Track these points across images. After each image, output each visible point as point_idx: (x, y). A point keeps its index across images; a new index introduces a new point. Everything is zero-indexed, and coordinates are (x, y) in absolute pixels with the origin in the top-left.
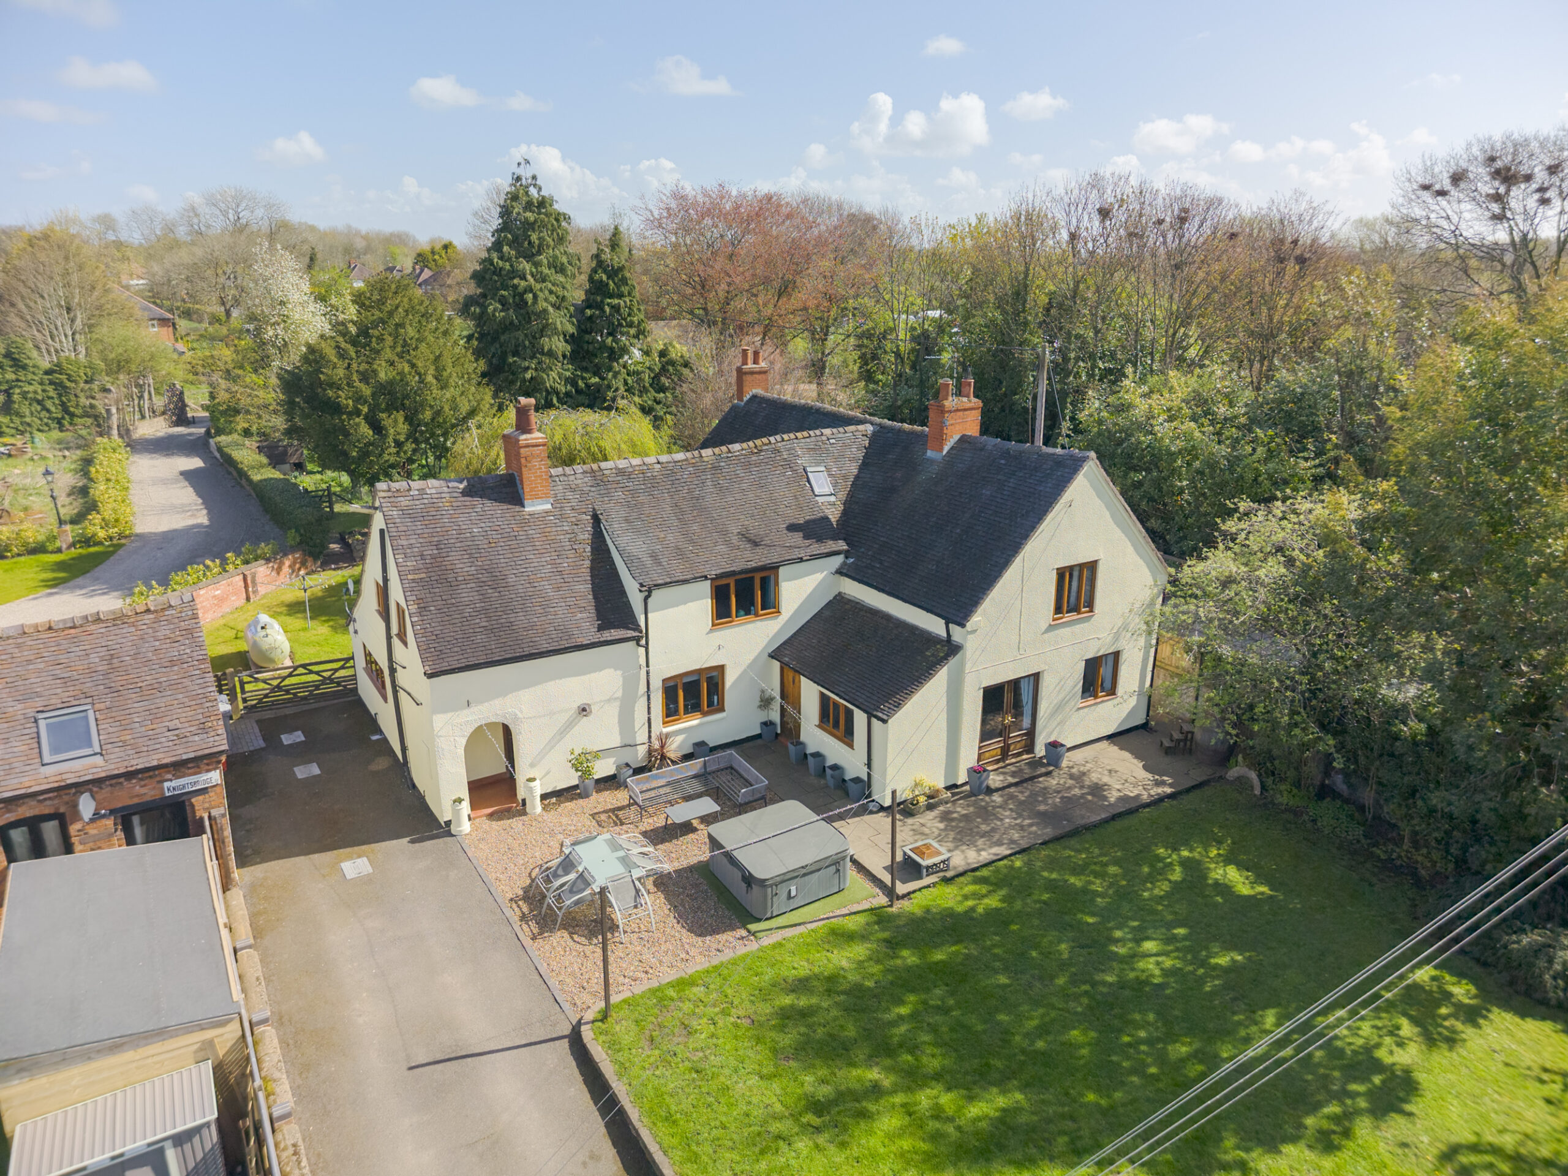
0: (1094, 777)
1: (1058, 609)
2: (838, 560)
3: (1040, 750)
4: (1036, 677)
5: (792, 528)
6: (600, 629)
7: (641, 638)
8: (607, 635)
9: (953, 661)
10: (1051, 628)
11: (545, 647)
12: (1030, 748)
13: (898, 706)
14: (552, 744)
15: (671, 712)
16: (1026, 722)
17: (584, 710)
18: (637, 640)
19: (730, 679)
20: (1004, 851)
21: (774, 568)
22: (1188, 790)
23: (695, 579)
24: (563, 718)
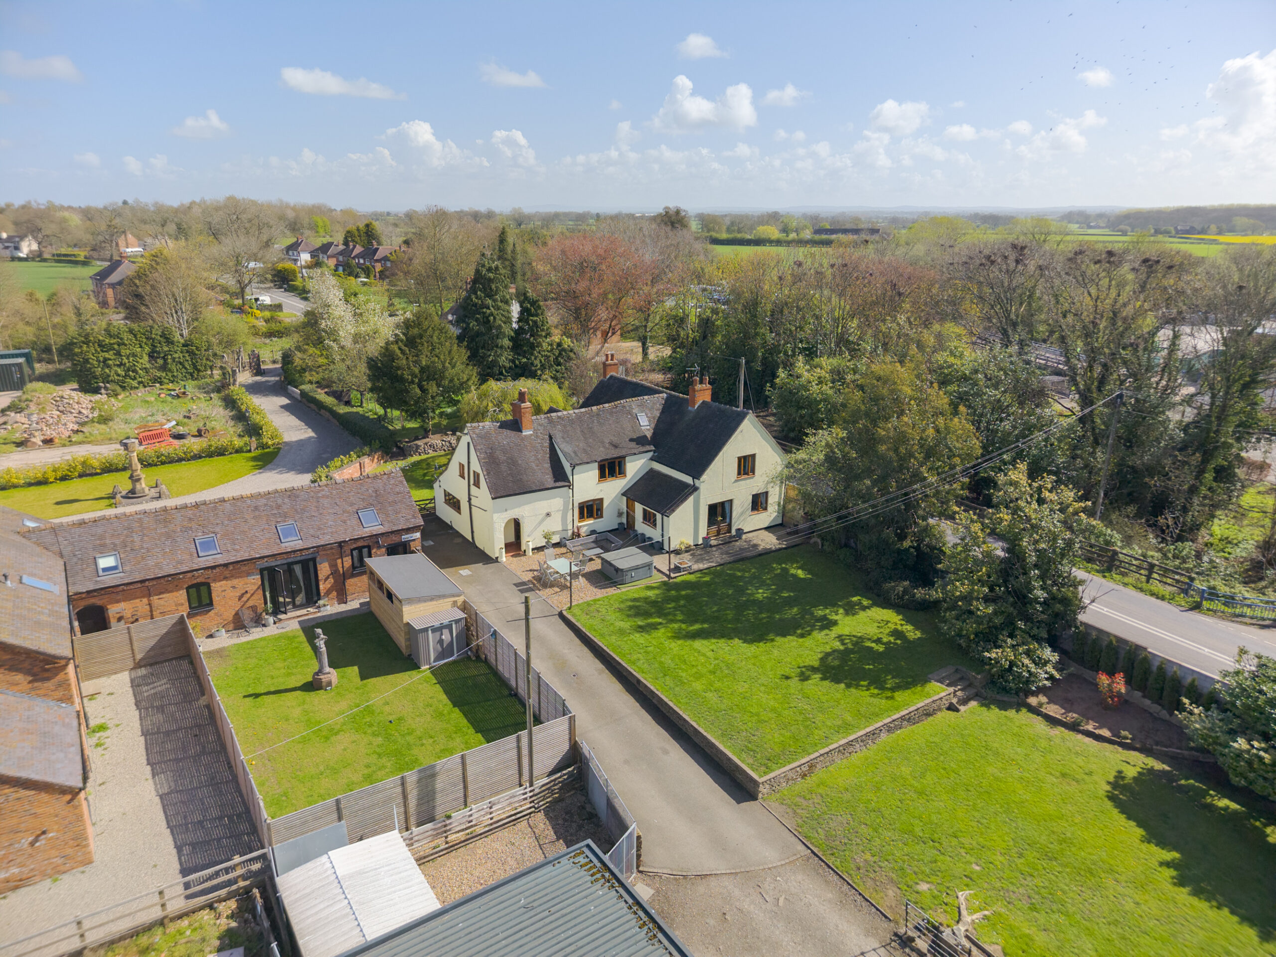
0: (755, 542)
1: (739, 473)
2: (651, 454)
3: (733, 532)
4: (731, 501)
5: (631, 440)
6: (555, 481)
7: (570, 486)
8: (558, 484)
9: (696, 494)
10: (736, 481)
11: (534, 488)
12: (729, 531)
13: (673, 511)
14: (535, 529)
15: (582, 517)
16: (728, 520)
17: (548, 515)
18: (569, 486)
19: (605, 504)
20: (714, 564)
21: (624, 457)
22: (793, 547)
23: (592, 462)
24: (541, 517)
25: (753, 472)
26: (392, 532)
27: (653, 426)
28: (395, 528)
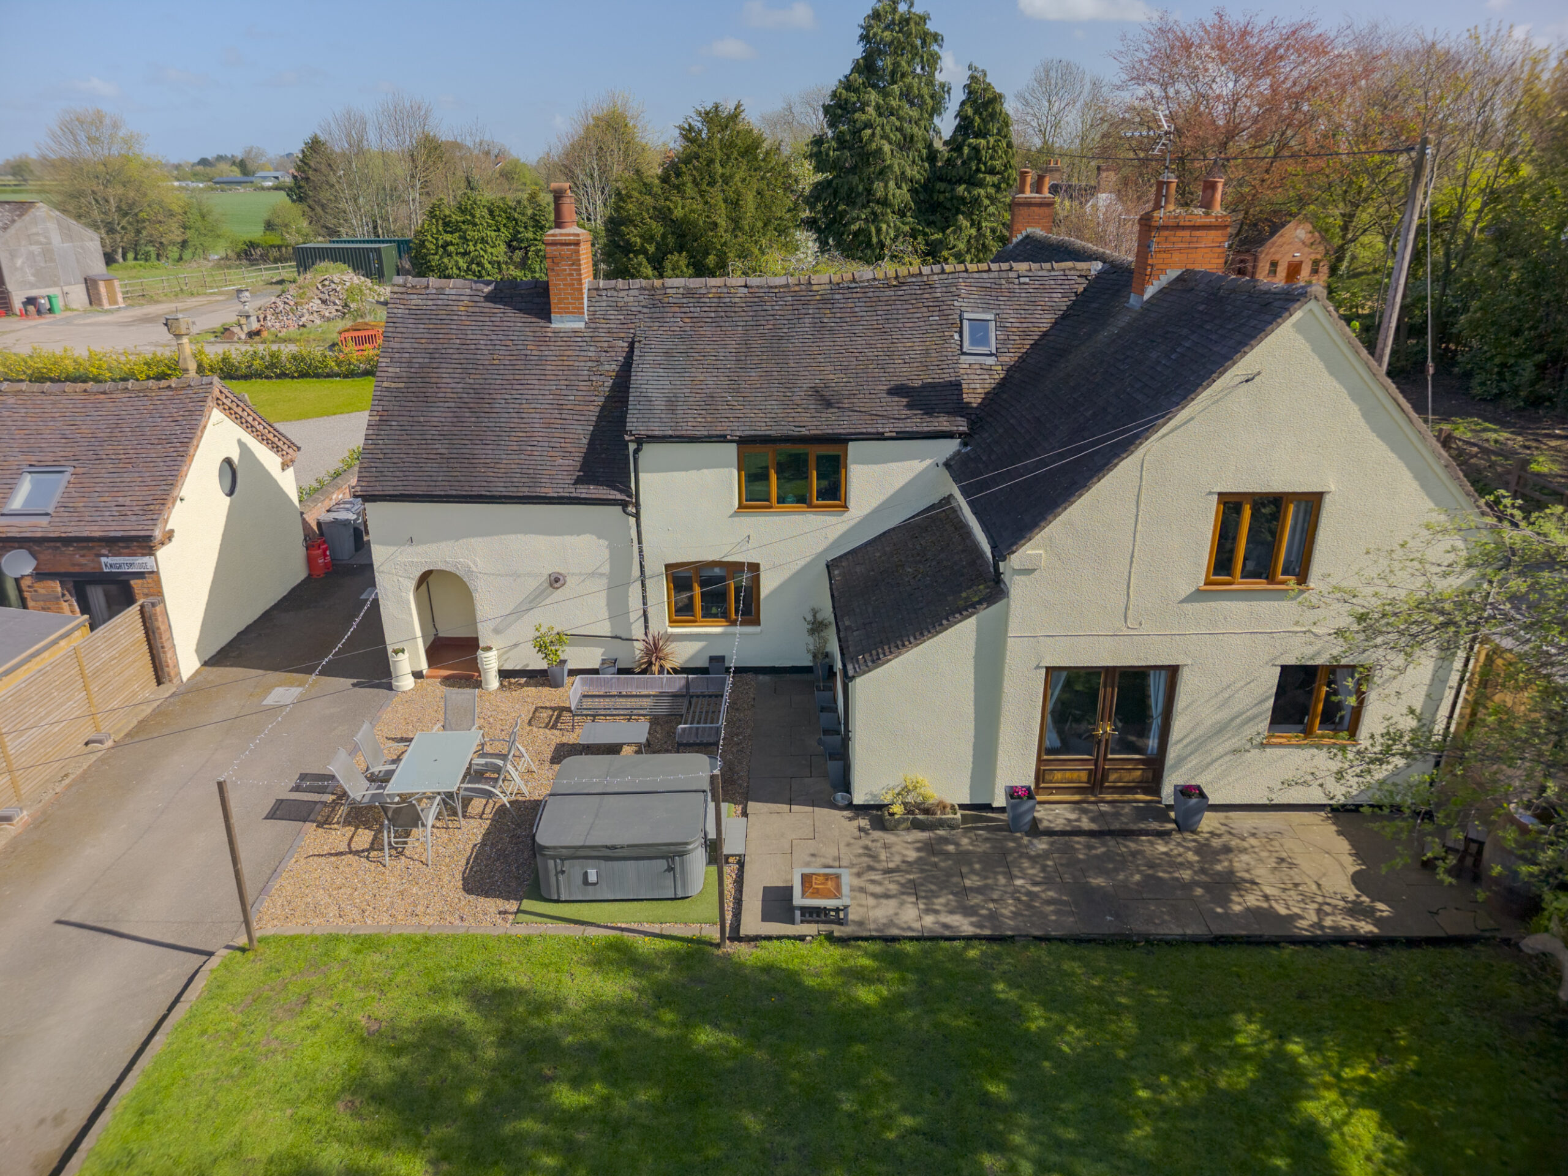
1: (1222, 563)
2: (951, 447)
3: (1167, 793)
4: (1173, 672)
5: (897, 391)
6: (578, 481)
7: (630, 503)
8: (584, 491)
10: (1198, 596)
11: (500, 490)
12: (1153, 784)
14: (518, 613)
15: (682, 611)
16: (1152, 743)
17: (556, 581)
18: (624, 505)
19: (768, 585)
21: (842, 440)
22: (1412, 943)
23: (722, 439)
24: (532, 584)
25: (1300, 569)
26: (67, 541)
27: (1010, 358)
28: (74, 531)
